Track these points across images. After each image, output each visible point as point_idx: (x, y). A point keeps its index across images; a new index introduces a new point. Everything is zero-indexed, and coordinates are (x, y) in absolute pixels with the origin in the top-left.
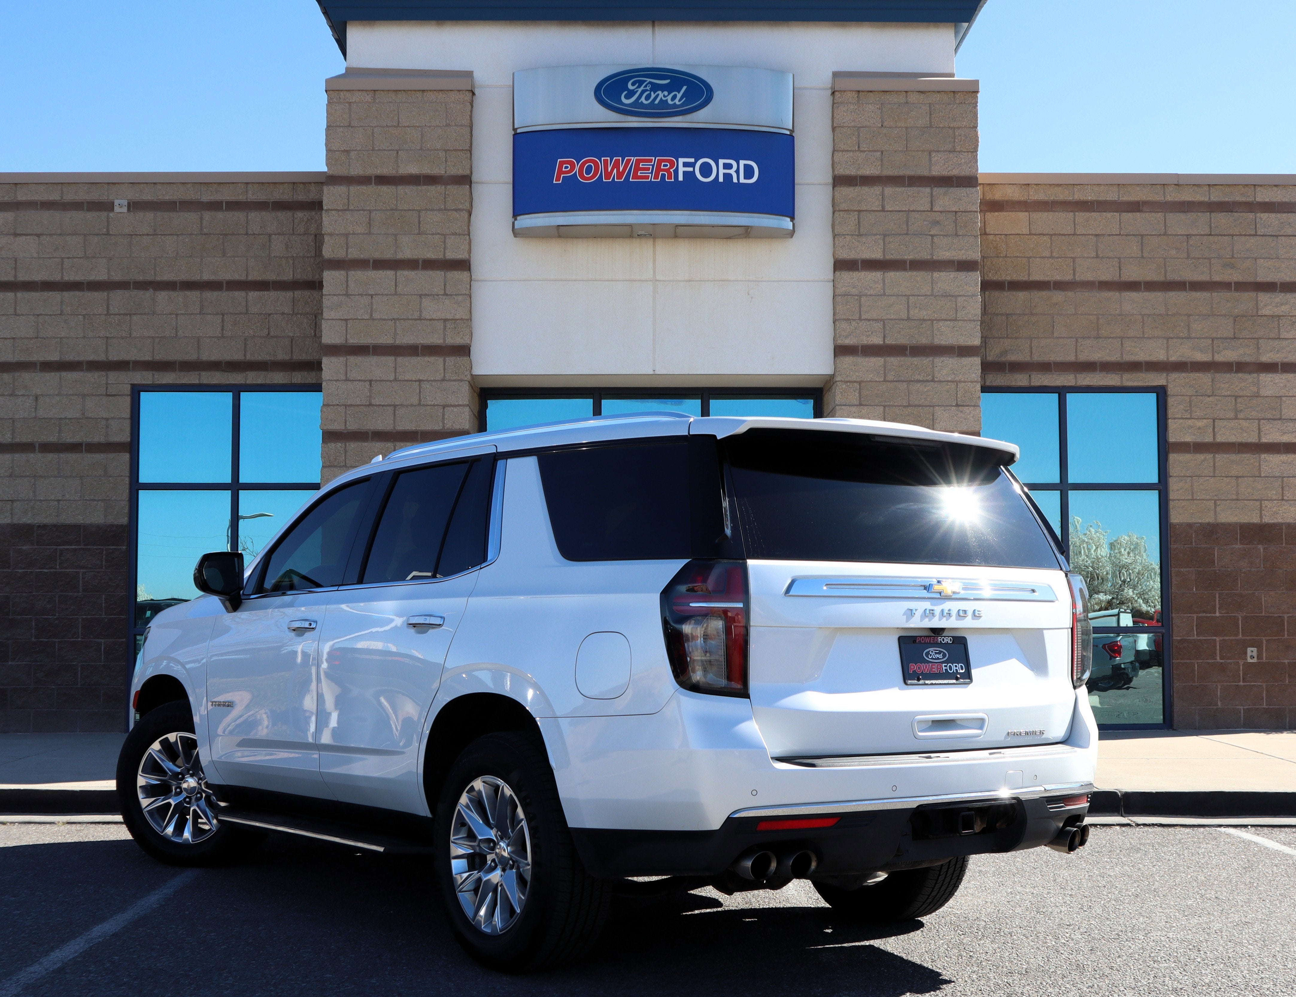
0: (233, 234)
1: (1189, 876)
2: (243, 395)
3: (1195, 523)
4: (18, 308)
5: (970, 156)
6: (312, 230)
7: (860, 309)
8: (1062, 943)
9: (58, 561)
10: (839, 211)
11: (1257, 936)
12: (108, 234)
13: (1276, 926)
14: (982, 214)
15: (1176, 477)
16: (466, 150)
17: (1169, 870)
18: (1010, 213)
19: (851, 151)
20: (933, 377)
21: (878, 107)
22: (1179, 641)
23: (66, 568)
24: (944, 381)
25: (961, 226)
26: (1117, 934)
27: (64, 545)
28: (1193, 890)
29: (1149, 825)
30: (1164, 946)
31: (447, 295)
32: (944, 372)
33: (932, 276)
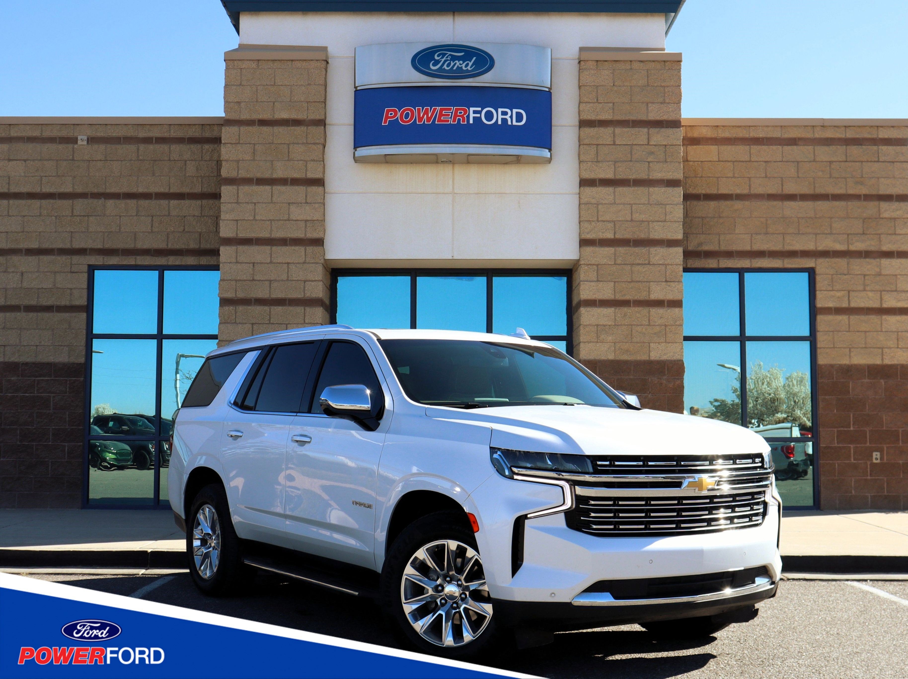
0: (160, 160)
1: (820, 618)
2: (166, 273)
3: (837, 364)
4: (10, 211)
5: (675, 106)
6: (215, 157)
7: (598, 213)
8: (721, 667)
9: (36, 388)
10: (584, 144)
11: (863, 663)
12: (73, 160)
13: (877, 655)
14: (685, 147)
15: (822, 331)
16: (322, 102)
17: (806, 613)
18: (705, 146)
19: (591, 103)
20: (649, 262)
21: (611, 71)
22: (825, 448)
23: (41, 393)
24: (657, 264)
25: (669, 156)
26: (761, 661)
27: (40, 377)
28: (822, 628)
29: (797, 580)
30: (795, 670)
31: (307, 203)
32: (657, 258)
33: (648, 191)
